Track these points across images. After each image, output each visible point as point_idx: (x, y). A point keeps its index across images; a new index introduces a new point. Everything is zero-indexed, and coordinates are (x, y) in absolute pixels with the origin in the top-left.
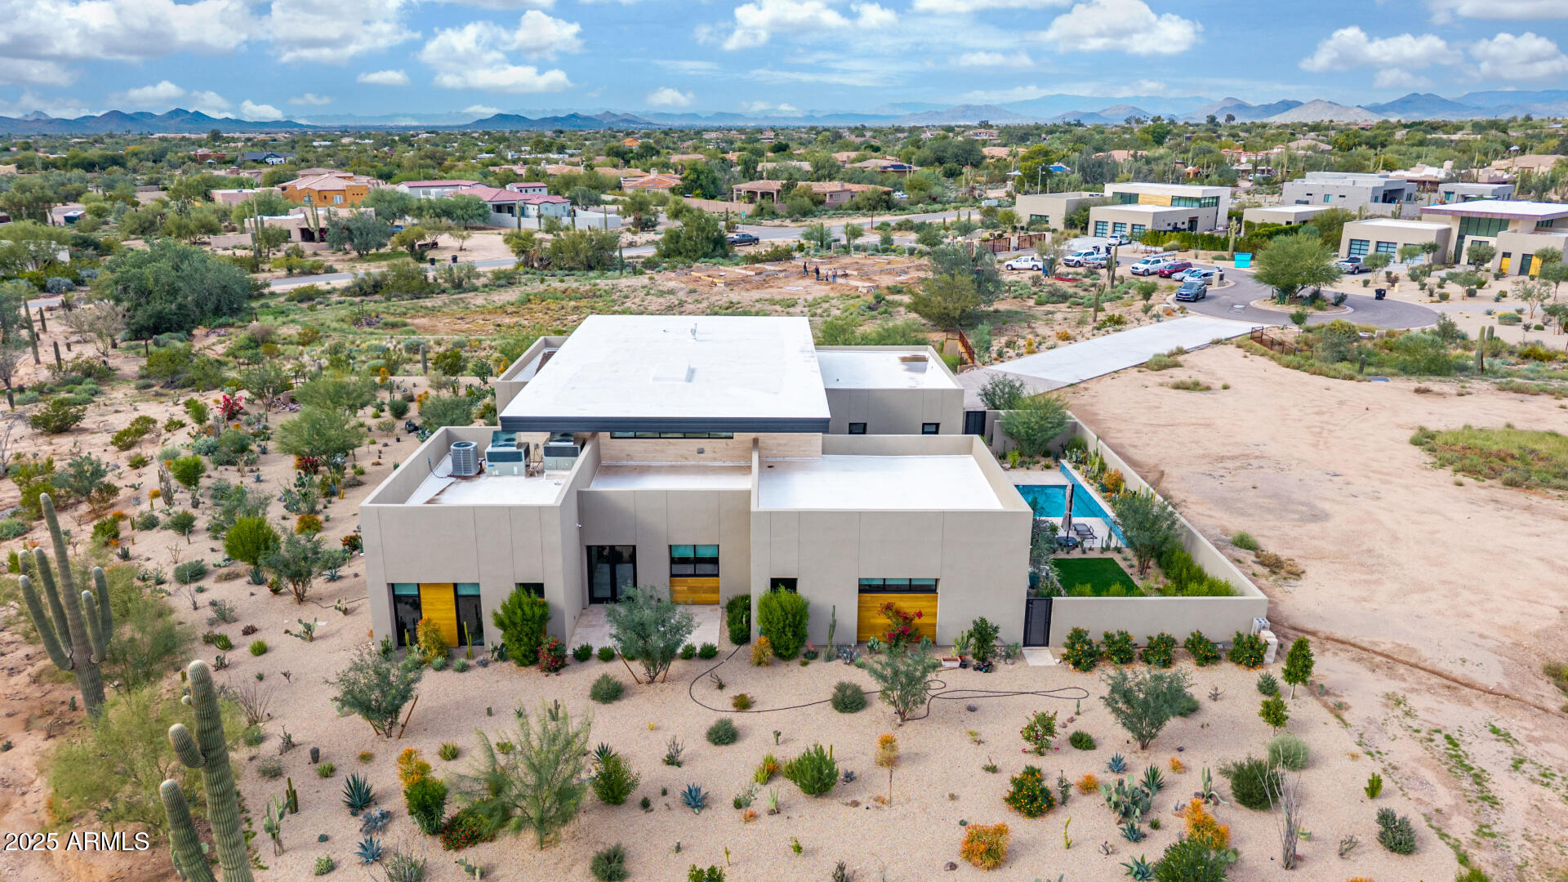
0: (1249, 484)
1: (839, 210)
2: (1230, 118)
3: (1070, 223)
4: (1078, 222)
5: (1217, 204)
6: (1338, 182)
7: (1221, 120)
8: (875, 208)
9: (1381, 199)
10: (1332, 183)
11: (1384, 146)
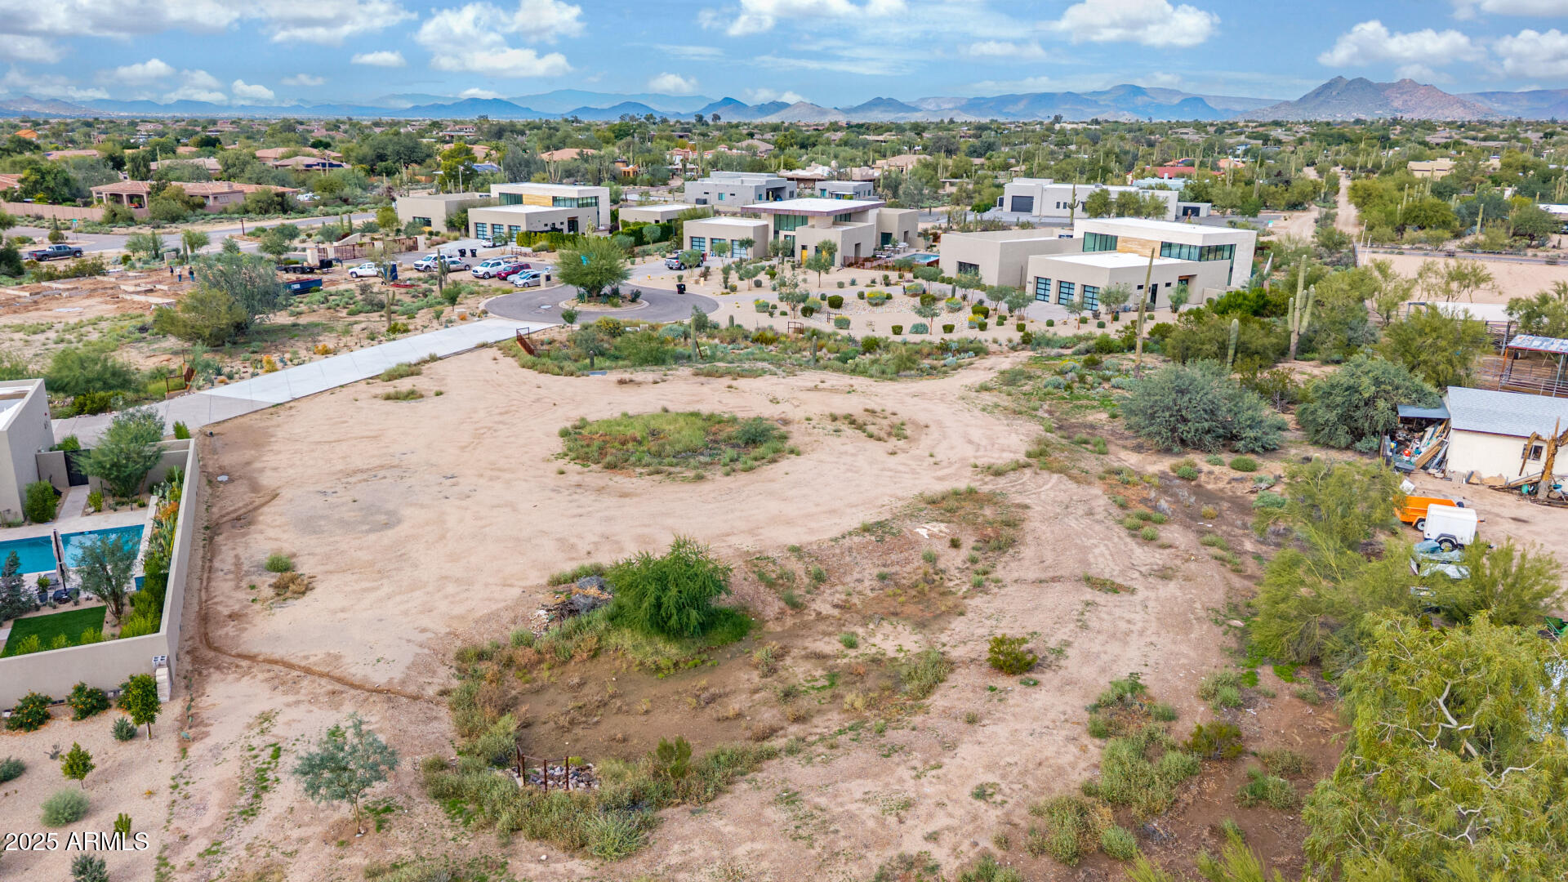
0: (350, 499)
1: (224, 214)
2: (716, 118)
3: (451, 225)
4: (458, 224)
5: (596, 204)
6: (729, 182)
7: (708, 118)
8: (267, 212)
9: (764, 196)
10: (725, 182)
11: (814, 145)
